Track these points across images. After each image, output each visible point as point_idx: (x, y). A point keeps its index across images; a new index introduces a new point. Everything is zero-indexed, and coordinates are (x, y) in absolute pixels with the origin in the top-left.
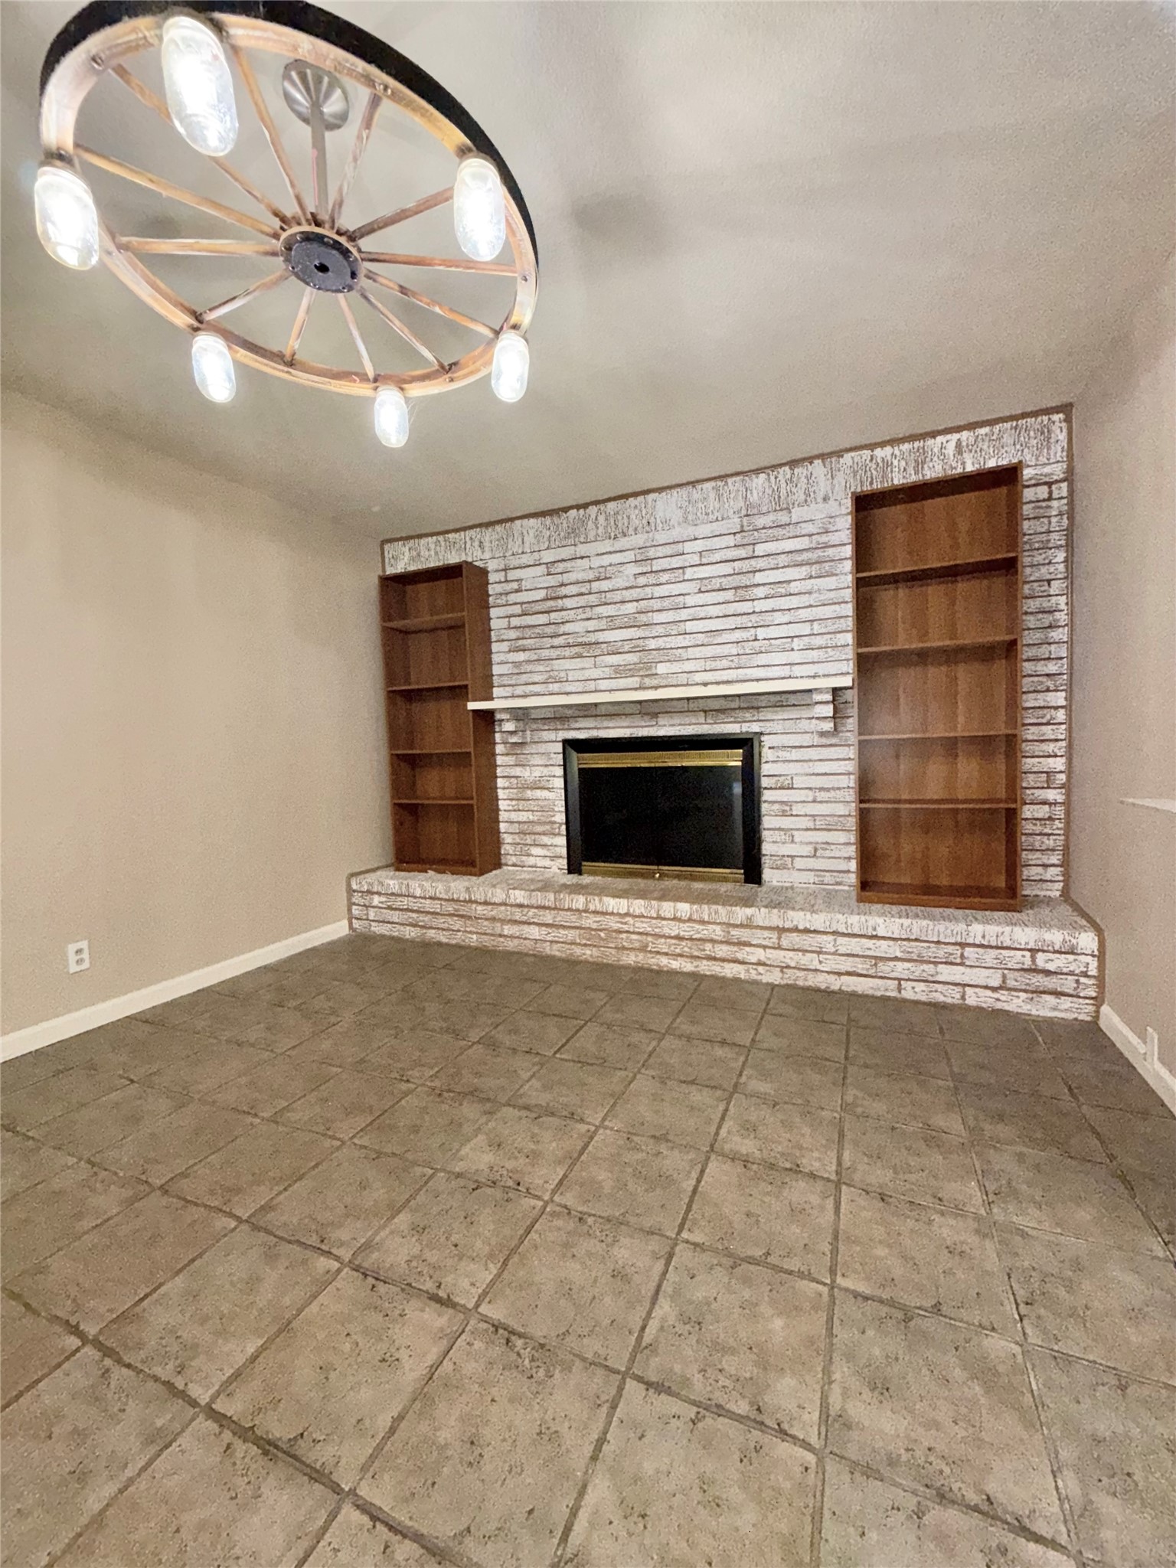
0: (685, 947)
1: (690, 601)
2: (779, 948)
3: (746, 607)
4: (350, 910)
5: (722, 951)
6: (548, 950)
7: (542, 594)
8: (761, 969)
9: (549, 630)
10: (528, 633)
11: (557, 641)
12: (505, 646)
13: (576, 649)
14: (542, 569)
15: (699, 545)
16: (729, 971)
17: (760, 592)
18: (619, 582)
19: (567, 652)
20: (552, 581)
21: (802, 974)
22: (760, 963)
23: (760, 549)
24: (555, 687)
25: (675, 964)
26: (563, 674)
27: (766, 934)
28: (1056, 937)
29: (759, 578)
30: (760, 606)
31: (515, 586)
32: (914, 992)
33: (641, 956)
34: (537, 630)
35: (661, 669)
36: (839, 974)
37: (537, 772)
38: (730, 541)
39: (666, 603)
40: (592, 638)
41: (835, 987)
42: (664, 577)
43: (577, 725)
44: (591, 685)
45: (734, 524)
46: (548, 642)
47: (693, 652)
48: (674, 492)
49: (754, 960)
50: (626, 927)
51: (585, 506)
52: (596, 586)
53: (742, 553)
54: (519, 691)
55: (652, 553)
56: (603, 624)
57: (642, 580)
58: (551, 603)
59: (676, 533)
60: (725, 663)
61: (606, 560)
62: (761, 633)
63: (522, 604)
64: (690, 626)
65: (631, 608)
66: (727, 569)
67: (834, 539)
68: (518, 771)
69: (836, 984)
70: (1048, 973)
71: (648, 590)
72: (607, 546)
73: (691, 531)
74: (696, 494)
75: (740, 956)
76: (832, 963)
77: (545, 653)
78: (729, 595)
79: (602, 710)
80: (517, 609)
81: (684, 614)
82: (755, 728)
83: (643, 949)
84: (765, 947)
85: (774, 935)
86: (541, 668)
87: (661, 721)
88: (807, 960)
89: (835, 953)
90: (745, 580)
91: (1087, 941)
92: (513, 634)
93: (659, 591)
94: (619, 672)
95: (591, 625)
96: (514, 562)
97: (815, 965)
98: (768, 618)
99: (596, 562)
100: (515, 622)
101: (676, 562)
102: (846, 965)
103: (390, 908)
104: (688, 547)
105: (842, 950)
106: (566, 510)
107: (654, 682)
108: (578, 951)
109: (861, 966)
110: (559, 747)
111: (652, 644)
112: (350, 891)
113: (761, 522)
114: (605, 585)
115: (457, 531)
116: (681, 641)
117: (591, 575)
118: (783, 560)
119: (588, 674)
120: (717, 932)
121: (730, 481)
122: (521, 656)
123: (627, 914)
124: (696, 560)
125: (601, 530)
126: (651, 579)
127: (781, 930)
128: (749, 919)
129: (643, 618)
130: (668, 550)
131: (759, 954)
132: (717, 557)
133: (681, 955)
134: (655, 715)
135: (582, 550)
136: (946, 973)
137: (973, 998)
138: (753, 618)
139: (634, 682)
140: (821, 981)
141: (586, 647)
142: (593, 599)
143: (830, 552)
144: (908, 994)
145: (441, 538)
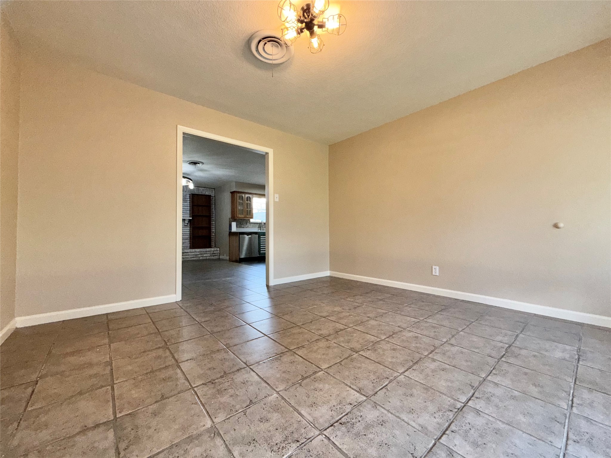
28: (215, 249)
32: (201, 258)
67: (187, 197)
70: (215, 253)
91: (218, 249)
136: (205, 255)
137: (207, 258)
143: (186, 199)
144: (200, 259)
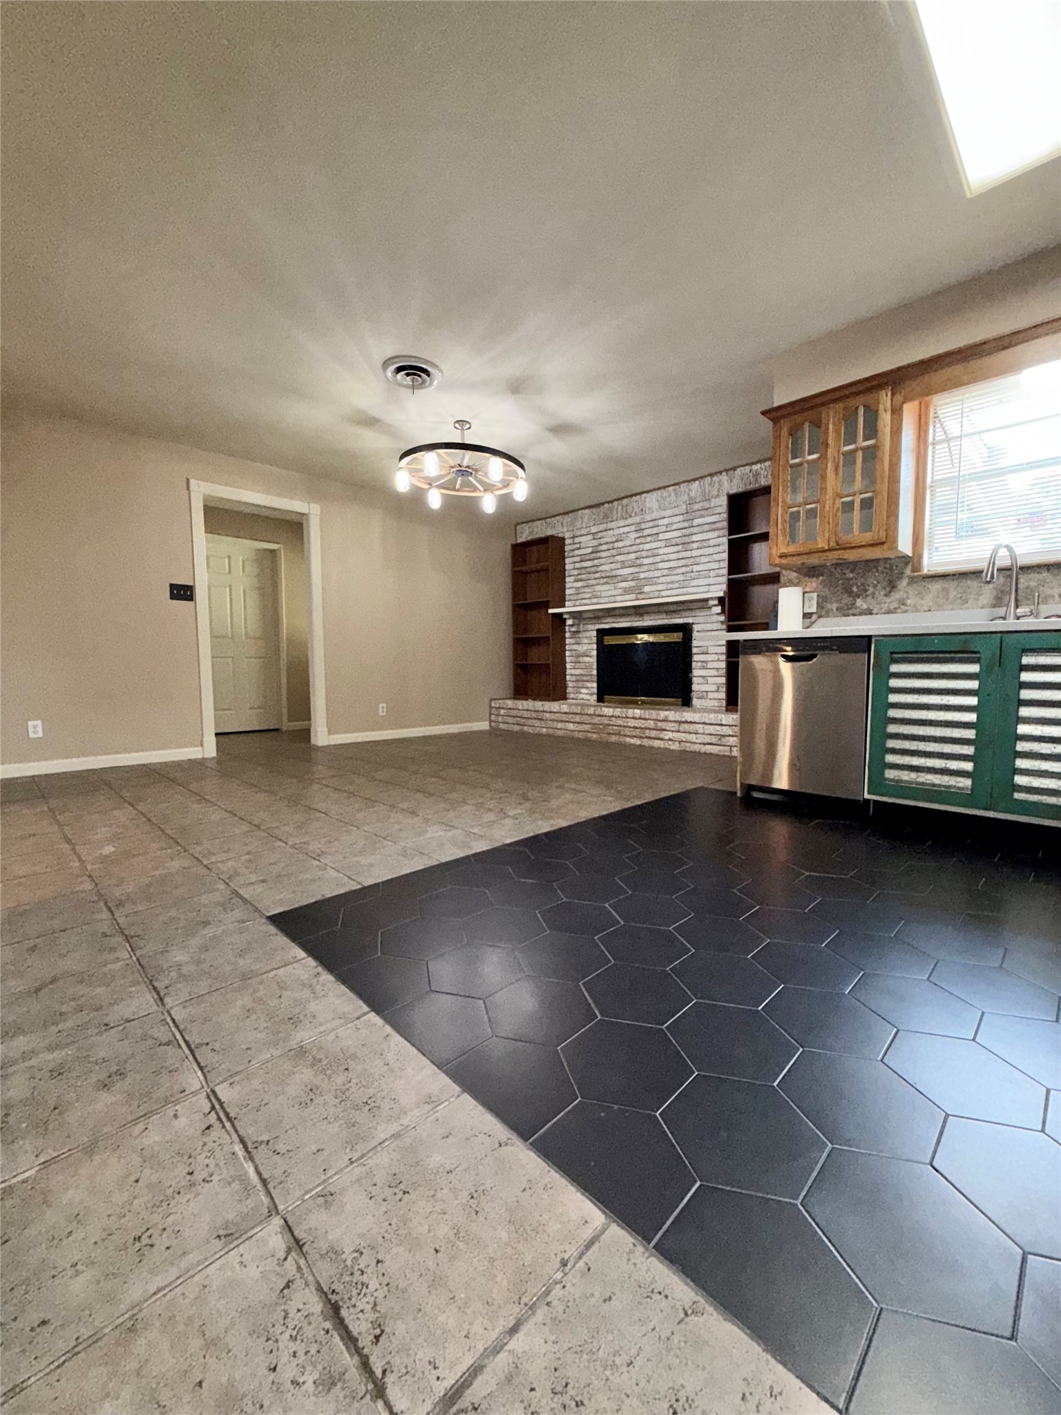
0: (637, 732)
1: (661, 551)
2: (679, 731)
3: (688, 554)
4: (490, 717)
5: (653, 734)
6: (576, 735)
7: (590, 550)
8: (670, 743)
9: (593, 569)
10: (583, 571)
11: (597, 575)
12: (572, 579)
13: (605, 580)
14: (590, 537)
15: (666, 521)
16: (657, 743)
17: (695, 545)
18: (627, 542)
19: (602, 581)
20: (595, 543)
21: (688, 745)
22: (670, 740)
23: (696, 522)
24: (595, 601)
25: (633, 741)
26: (599, 593)
27: (673, 724)
29: (695, 538)
30: (695, 553)
31: (578, 546)
33: (617, 737)
34: (588, 570)
35: (646, 589)
36: (705, 744)
37: (585, 647)
38: (681, 518)
39: (650, 553)
40: (614, 573)
41: (703, 751)
42: (649, 539)
43: (605, 621)
44: (612, 599)
45: (683, 508)
46: (593, 576)
47: (662, 580)
48: (654, 493)
49: (667, 738)
50: (611, 723)
51: (612, 502)
52: (616, 545)
53: (686, 524)
54: (578, 603)
55: (643, 526)
56: (619, 565)
57: (638, 541)
58: (595, 555)
59: (654, 515)
60: (677, 585)
61: (621, 530)
62: (695, 568)
63: (580, 555)
64: (661, 565)
65: (632, 556)
66: (679, 533)
68: (575, 647)
69: (704, 749)
71: (641, 546)
72: (622, 523)
73: (663, 513)
74: (664, 493)
75: (661, 736)
76: (702, 739)
77: (591, 582)
78: (679, 548)
79: (617, 612)
80: (578, 559)
81: (658, 559)
82: (690, 620)
83: (619, 734)
84: (673, 731)
85: (677, 725)
86: (589, 590)
87: (645, 618)
88: (693, 738)
89: (703, 734)
90: (687, 539)
92: (576, 572)
93: (647, 547)
94: (626, 591)
95: (613, 566)
96: (578, 533)
97: (694, 740)
98: (698, 560)
99: (617, 532)
100: (577, 565)
101: (654, 531)
102: (708, 739)
103: (508, 716)
104: (661, 522)
105: (707, 732)
106: (603, 504)
107: (643, 596)
108: (589, 735)
109: (714, 740)
110: (595, 633)
111: (642, 576)
112: (491, 707)
113: (697, 507)
114: (620, 544)
115: (551, 517)
116: (657, 574)
117: (614, 539)
118: (706, 528)
119: (611, 593)
120: (651, 724)
121: (682, 485)
122: (579, 584)
123: (612, 716)
124: (664, 529)
125: (619, 515)
126: (643, 540)
127: (680, 722)
128: (666, 717)
129: (638, 562)
130: (651, 524)
131: (670, 735)
132: (675, 527)
133: (635, 737)
134: (641, 615)
135: (610, 525)
138: (691, 560)
139: (632, 596)
140: (696, 748)
141: (611, 578)
142: (614, 552)
144: (734, 753)
145: (543, 521)
